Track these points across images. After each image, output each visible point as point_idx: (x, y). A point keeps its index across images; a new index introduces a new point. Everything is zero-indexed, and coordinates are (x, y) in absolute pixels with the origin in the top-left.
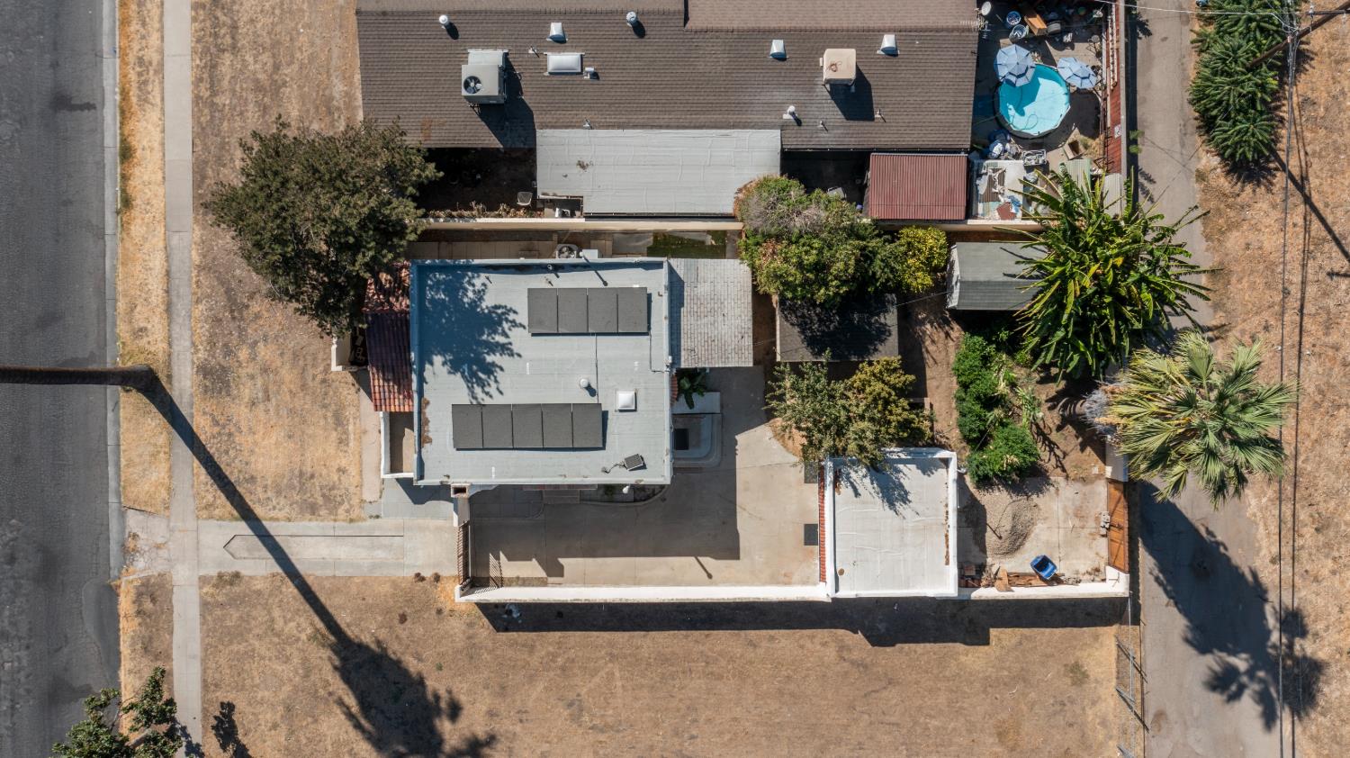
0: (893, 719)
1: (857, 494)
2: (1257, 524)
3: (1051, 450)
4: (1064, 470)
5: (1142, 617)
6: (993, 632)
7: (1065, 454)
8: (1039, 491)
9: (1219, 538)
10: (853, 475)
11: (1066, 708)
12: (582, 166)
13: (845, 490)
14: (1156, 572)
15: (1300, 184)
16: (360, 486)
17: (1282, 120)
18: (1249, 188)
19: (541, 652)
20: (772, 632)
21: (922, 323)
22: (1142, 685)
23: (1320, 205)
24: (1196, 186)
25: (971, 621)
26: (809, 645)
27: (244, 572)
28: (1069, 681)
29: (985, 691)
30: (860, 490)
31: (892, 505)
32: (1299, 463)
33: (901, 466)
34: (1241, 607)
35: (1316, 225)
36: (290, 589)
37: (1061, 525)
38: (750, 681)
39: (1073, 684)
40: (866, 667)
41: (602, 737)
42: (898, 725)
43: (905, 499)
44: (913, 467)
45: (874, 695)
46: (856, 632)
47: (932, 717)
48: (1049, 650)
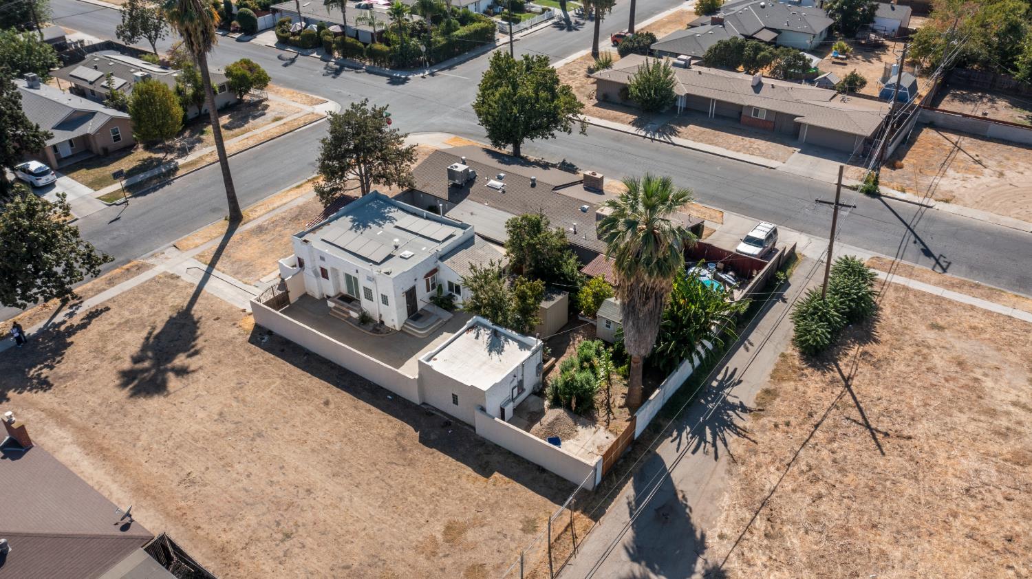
0: (392, 483)
1: (477, 337)
2: (721, 512)
3: (608, 413)
4: (608, 425)
5: (601, 520)
6: (496, 474)
7: (615, 418)
8: (585, 425)
9: (689, 503)
10: (482, 331)
11: (505, 540)
12: (472, 214)
13: (472, 334)
14: (632, 499)
15: (847, 381)
16: (264, 276)
17: (846, 355)
18: (810, 370)
19: (255, 358)
20: (373, 408)
21: (579, 334)
22: (570, 557)
23: (855, 392)
24: (778, 358)
25: (487, 463)
26: (385, 424)
27: (182, 278)
28: (521, 526)
29: (461, 501)
30: (480, 337)
31: (490, 351)
32: (774, 495)
33: (510, 340)
34: (678, 552)
35: (848, 397)
36: (192, 291)
37: (585, 447)
38: (336, 422)
39: (522, 530)
40: (404, 450)
41: (234, 404)
42: (391, 487)
43: (500, 352)
44: (516, 344)
45: (394, 465)
46: (416, 431)
47: (415, 494)
48: (522, 503)
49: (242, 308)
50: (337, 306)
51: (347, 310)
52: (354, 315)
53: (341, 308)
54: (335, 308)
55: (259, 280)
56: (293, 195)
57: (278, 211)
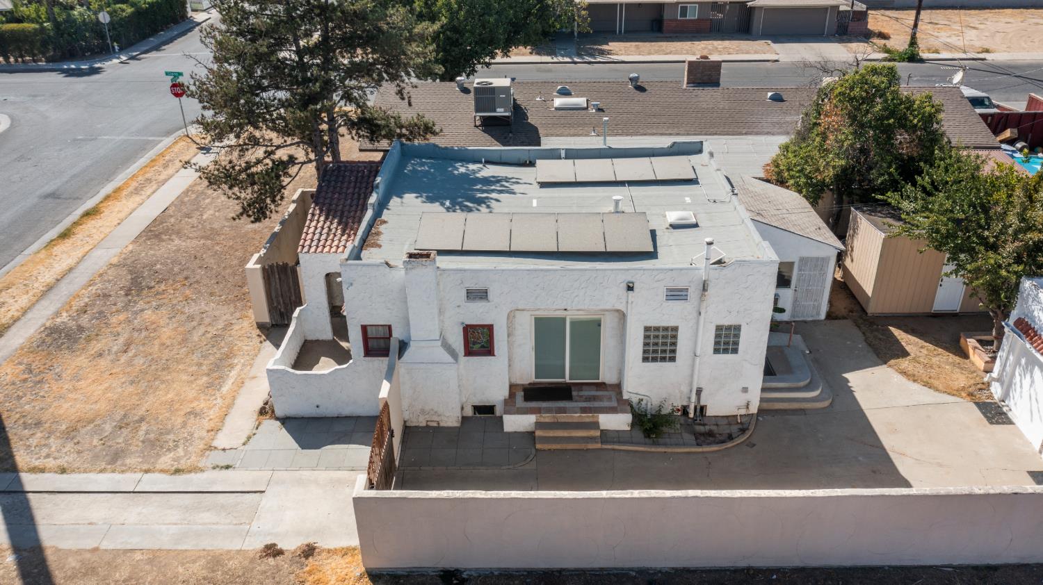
16: (214, 431)
49: (259, 544)
50: (547, 418)
51: (587, 418)
52: (618, 422)
53: (563, 418)
54: (539, 425)
55: (210, 448)
56: (65, 255)
57: (65, 290)
